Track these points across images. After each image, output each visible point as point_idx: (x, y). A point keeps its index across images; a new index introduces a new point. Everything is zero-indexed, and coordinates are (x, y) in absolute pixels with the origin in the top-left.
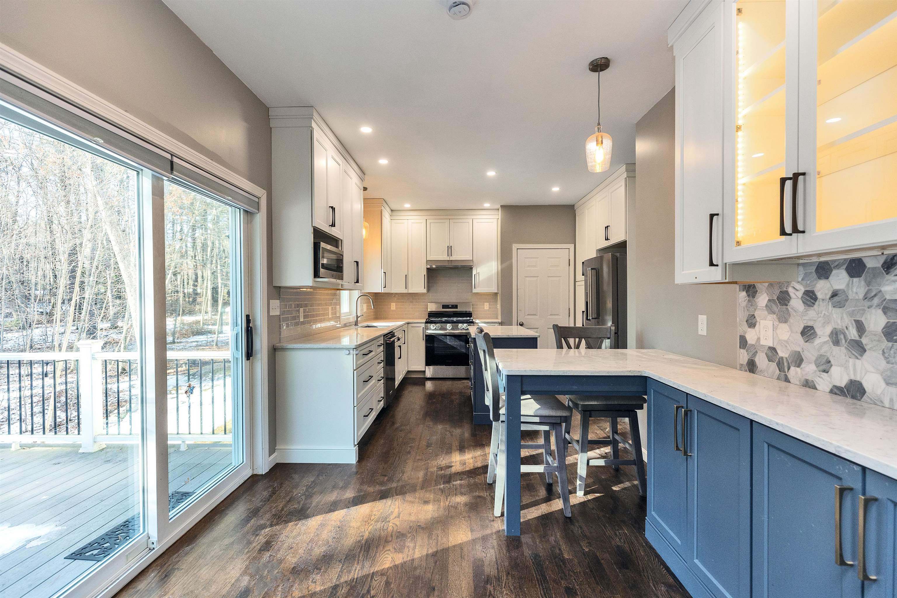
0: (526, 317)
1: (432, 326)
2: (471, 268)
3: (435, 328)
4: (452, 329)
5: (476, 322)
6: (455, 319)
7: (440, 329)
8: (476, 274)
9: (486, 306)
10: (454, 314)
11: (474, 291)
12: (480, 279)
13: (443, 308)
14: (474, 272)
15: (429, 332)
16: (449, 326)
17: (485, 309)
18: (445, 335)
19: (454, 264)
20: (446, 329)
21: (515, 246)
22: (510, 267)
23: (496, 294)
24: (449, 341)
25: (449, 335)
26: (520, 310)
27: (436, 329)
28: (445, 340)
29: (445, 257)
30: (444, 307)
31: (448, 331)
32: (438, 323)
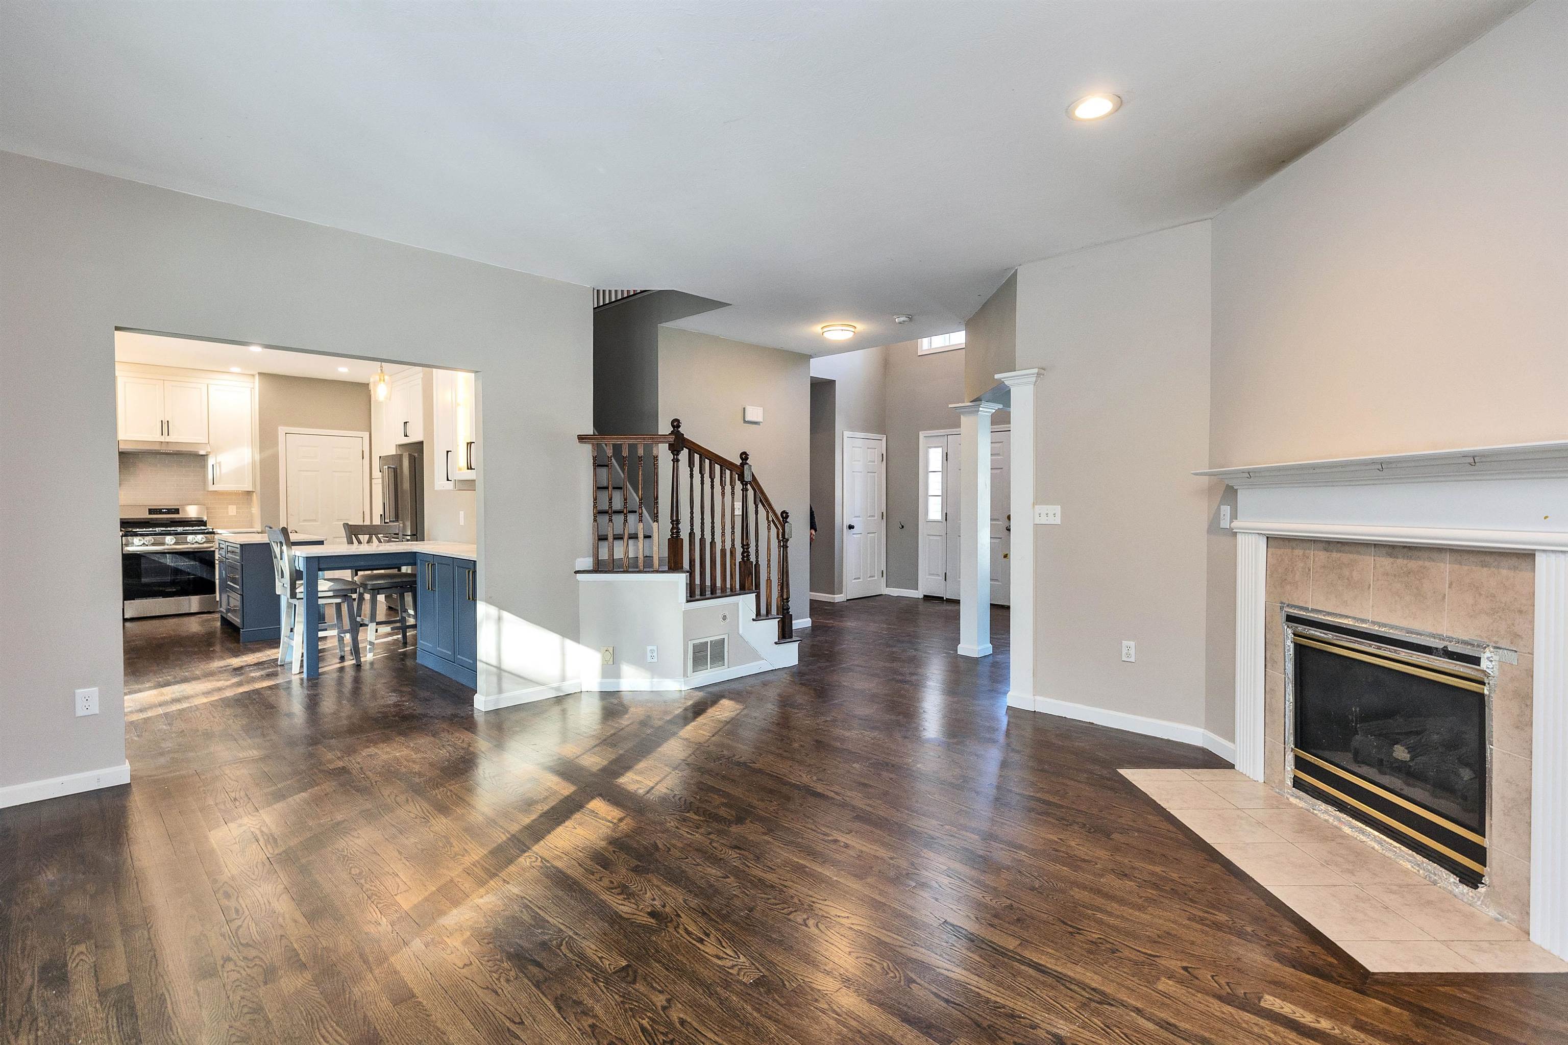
0: (301, 524)
1: (136, 540)
2: (204, 458)
3: (142, 543)
4: (176, 544)
5: (219, 532)
6: (180, 529)
7: (153, 544)
8: (216, 463)
9: (232, 510)
10: (172, 522)
11: (211, 488)
12: (222, 472)
13: (150, 513)
14: (211, 461)
15: (130, 549)
16: (169, 540)
17: (230, 514)
18: (163, 553)
19: (171, 449)
20: (163, 544)
21: (282, 430)
22: (275, 457)
23: (249, 493)
24: (169, 561)
25: (169, 553)
26: (292, 515)
27: (144, 544)
28: (162, 561)
29: (157, 437)
30: (151, 511)
31: (166, 547)
32: (147, 535)
